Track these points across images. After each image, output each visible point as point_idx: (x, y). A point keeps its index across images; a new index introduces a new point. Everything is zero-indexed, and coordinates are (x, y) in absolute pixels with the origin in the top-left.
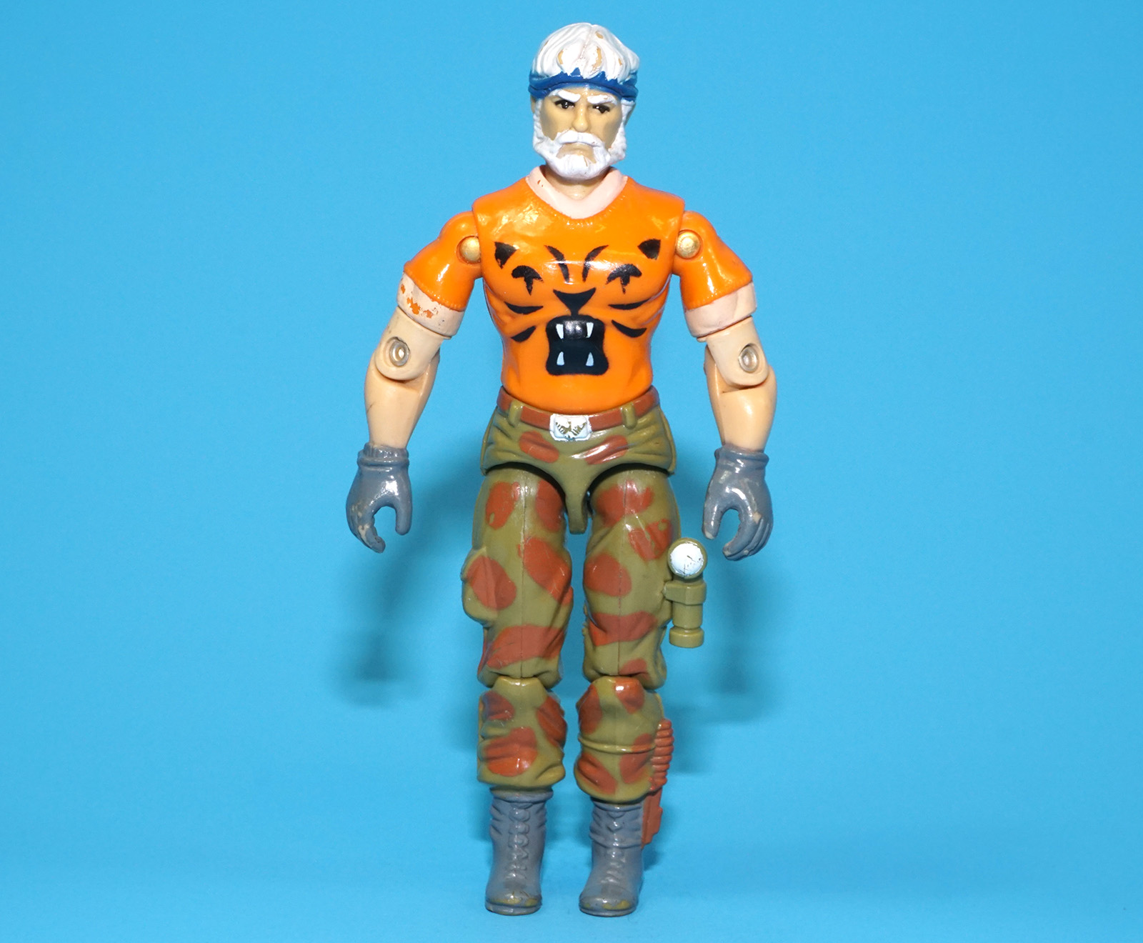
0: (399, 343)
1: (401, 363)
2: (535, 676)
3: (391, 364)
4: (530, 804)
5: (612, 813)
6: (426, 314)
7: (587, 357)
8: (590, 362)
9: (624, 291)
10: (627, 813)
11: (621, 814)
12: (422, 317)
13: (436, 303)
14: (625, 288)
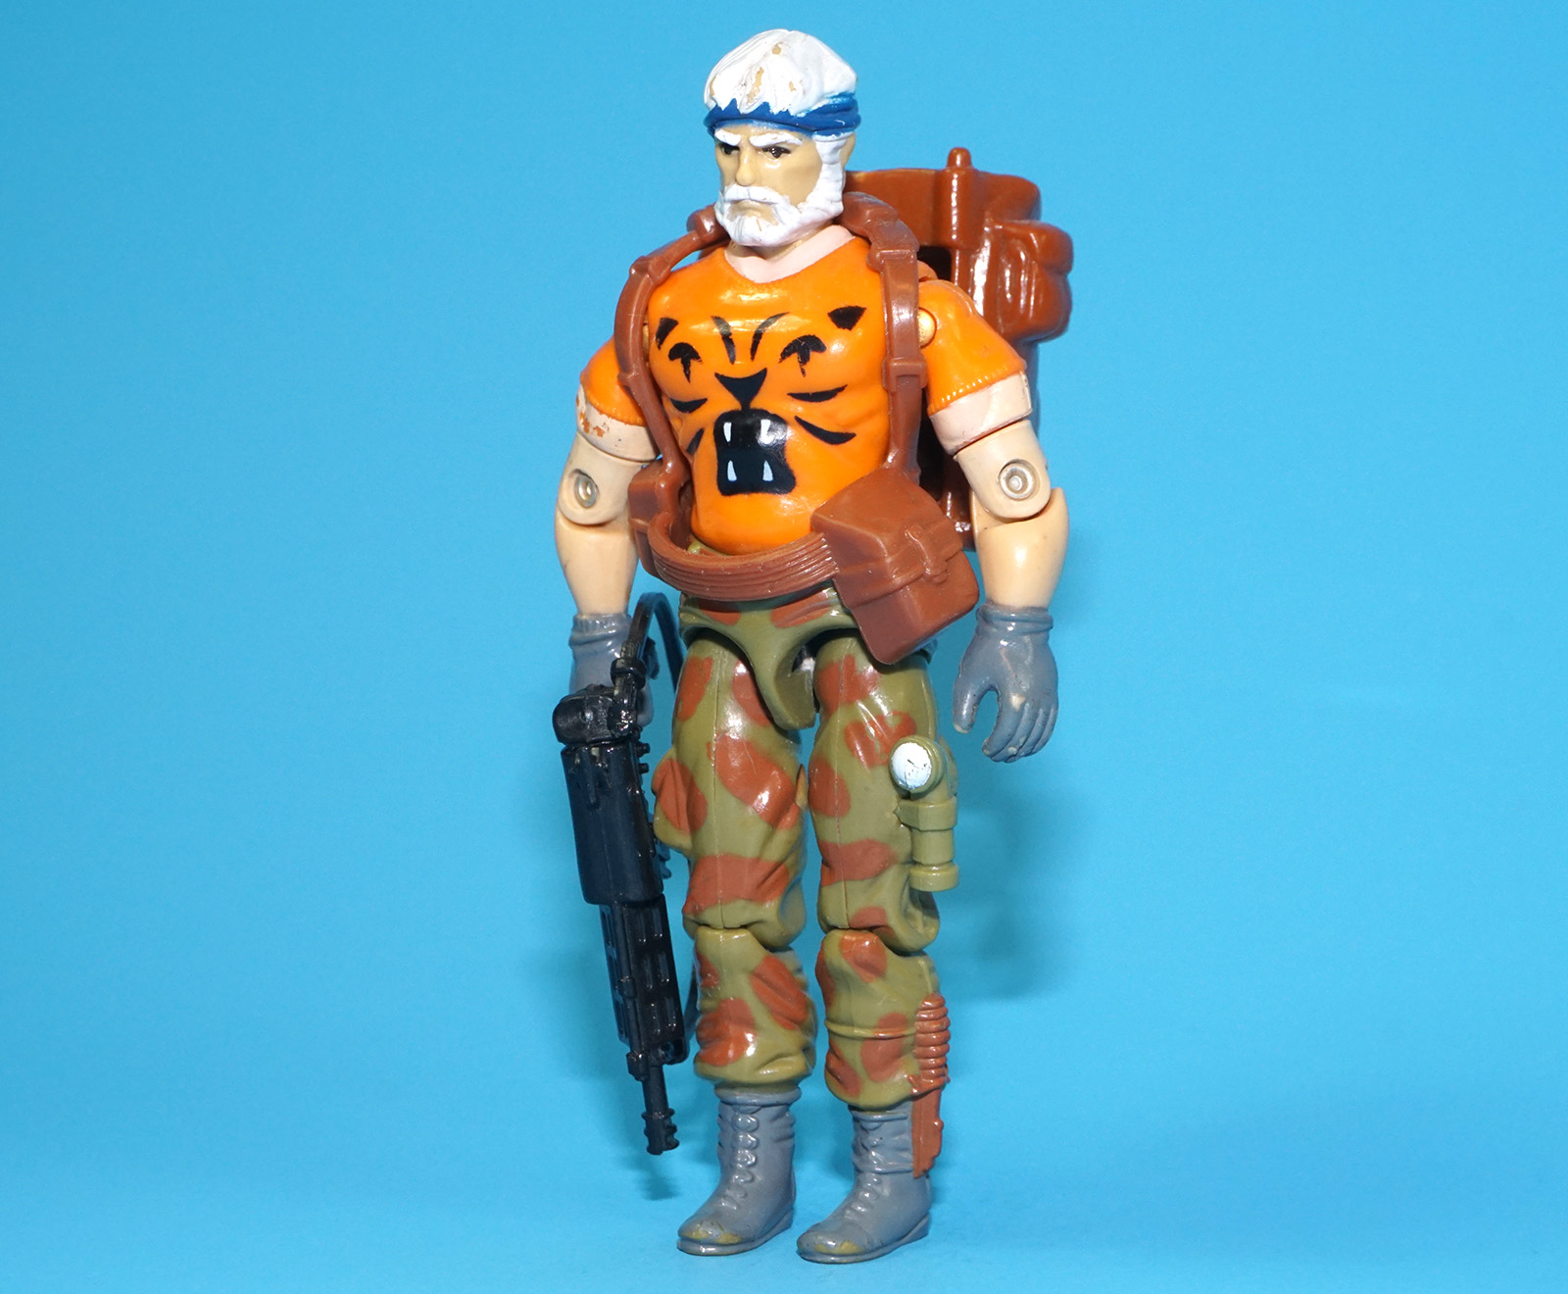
0: (584, 478)
1: (589, 503)
2: (744, 927)
3: (578, 506)
4: (756, 1108)
5: (864, 1124)
6: (596, 432)
7: (763, 468)
8: (768, 475)
9: (803, 372)
10: (885, 1124)
11: (876, 1124)
12: (593, 435)
13: (604, 416)
14: (804, 367)
